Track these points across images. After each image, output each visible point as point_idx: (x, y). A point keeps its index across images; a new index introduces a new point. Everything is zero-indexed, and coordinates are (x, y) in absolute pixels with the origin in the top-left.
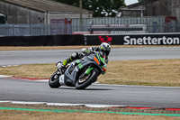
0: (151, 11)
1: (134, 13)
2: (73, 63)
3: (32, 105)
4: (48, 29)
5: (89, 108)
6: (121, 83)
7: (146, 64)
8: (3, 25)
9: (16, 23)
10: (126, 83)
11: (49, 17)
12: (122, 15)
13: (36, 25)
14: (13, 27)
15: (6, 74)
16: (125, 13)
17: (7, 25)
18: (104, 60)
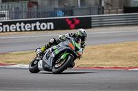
2: (50, 49)
18: (78, 45)
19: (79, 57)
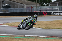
0: (61, 4)
1: (55, 4)
2: (25, 21)
3: (20, 36)
4: (25, 10)
5: (39, 37)
6: (51, 28)
7: (59, 22)
8: (10, 9)
9: (14, 8)
10: (52, 28)
11: (26, 6)
12: (51, 5)
13: (21, 9)
14: (13, 9)
15: (11, 25)
16: (52, 4)
17: (11, 8)
18: (35, 20)
19: (35, 24)
